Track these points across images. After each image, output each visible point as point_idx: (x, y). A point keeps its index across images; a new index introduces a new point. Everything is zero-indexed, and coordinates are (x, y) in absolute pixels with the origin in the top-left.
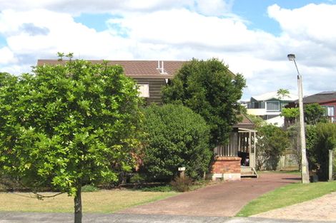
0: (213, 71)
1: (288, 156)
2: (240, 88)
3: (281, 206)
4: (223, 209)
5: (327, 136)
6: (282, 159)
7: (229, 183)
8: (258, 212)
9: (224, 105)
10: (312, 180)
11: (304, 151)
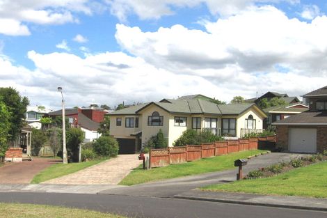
0: (10, 95)
1: (46, 147)
2: (26, 106)
3: (57, 177)
4: (21, 179)
5: (77, 136)
6: (42, 149)
7: (17, 164)
8: (44, 180)
9: (16, 116)
10: (69, 162)
11: (65, 145)
